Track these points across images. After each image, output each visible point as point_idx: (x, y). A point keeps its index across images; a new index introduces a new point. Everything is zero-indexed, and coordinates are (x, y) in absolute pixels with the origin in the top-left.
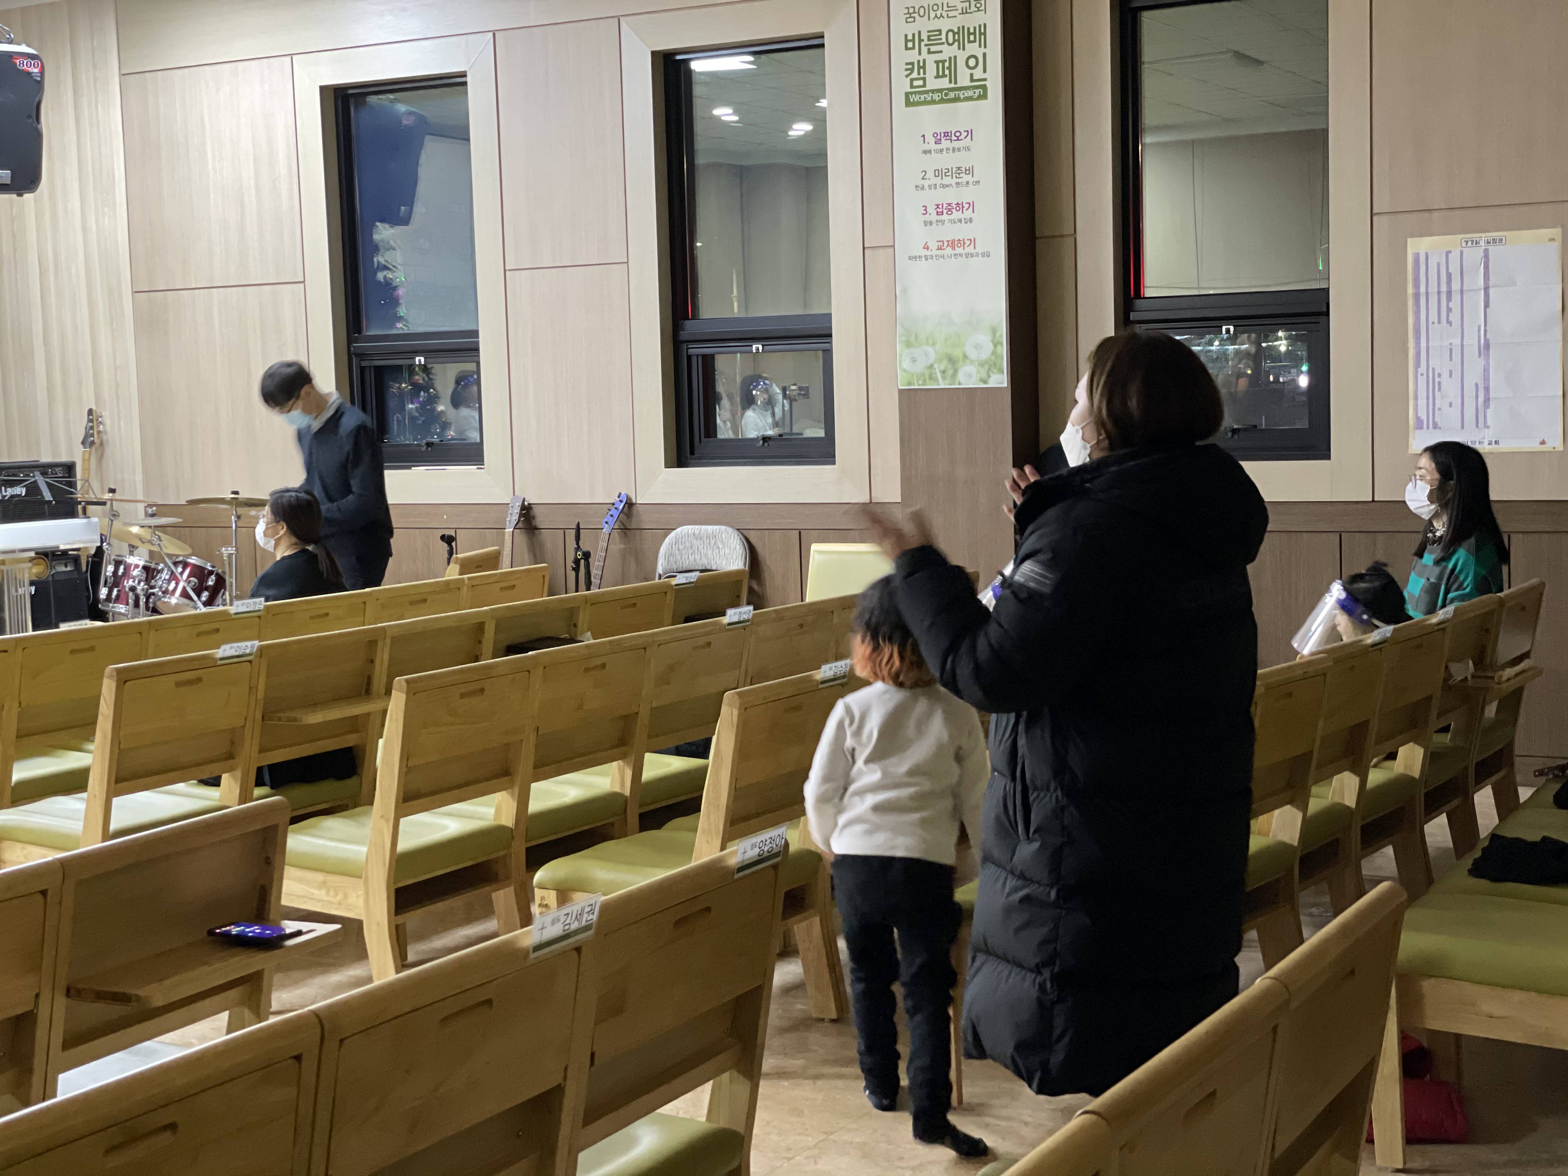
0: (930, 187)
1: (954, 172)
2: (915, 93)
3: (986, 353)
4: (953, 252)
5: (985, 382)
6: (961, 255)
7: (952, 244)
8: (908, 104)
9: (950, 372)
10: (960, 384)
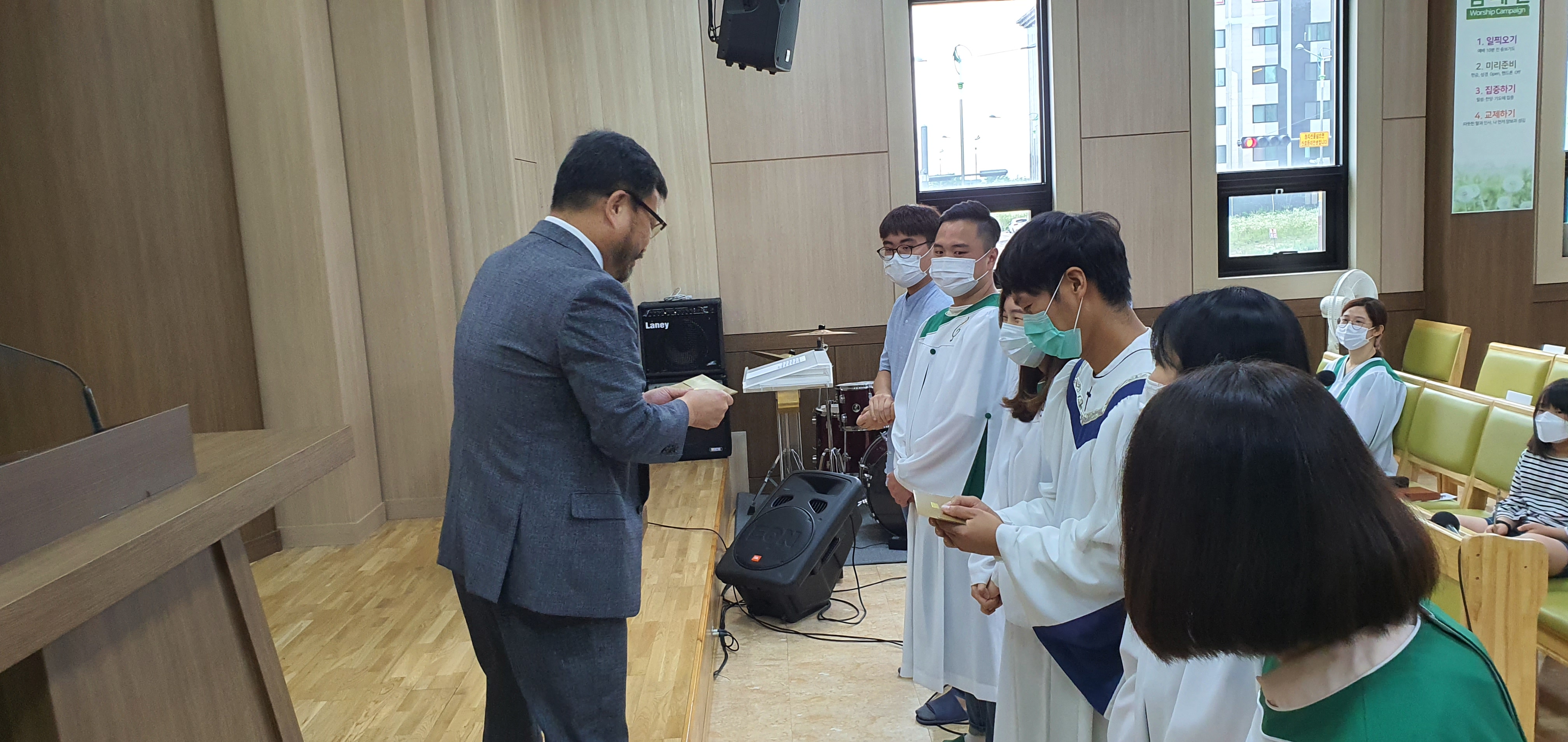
0: (1482, 75)
1: (1501, 64)
2: (1475, 10)
3: (1519, 186)
4: (1498, 119)
5: (1517, 207)
6: (1504, 121)
7: (1497, 114)
8: (1469, 17)
9: (1491, 202)
10: (1498, 209)
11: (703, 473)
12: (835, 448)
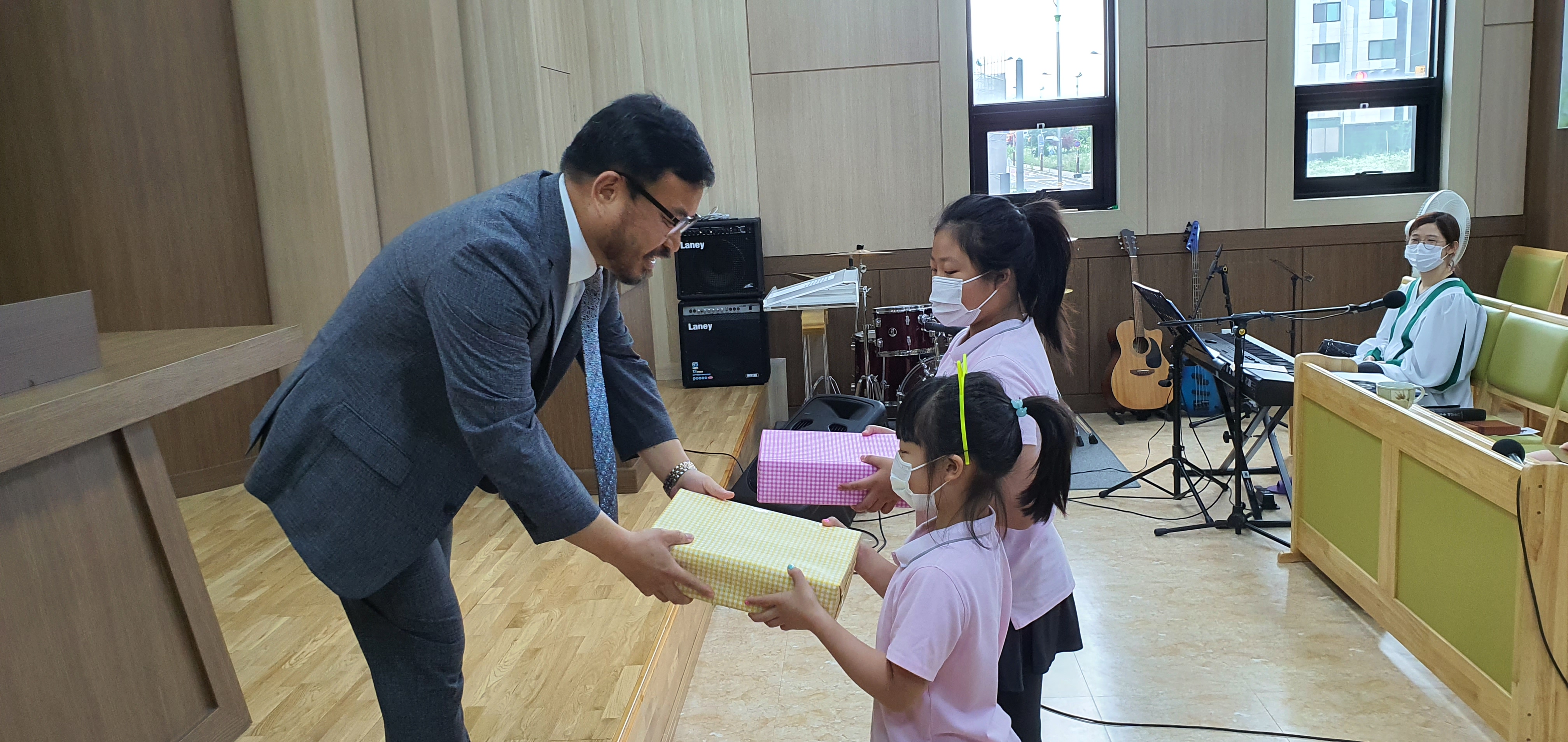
11: (735, 399)
12: (872, 375)
